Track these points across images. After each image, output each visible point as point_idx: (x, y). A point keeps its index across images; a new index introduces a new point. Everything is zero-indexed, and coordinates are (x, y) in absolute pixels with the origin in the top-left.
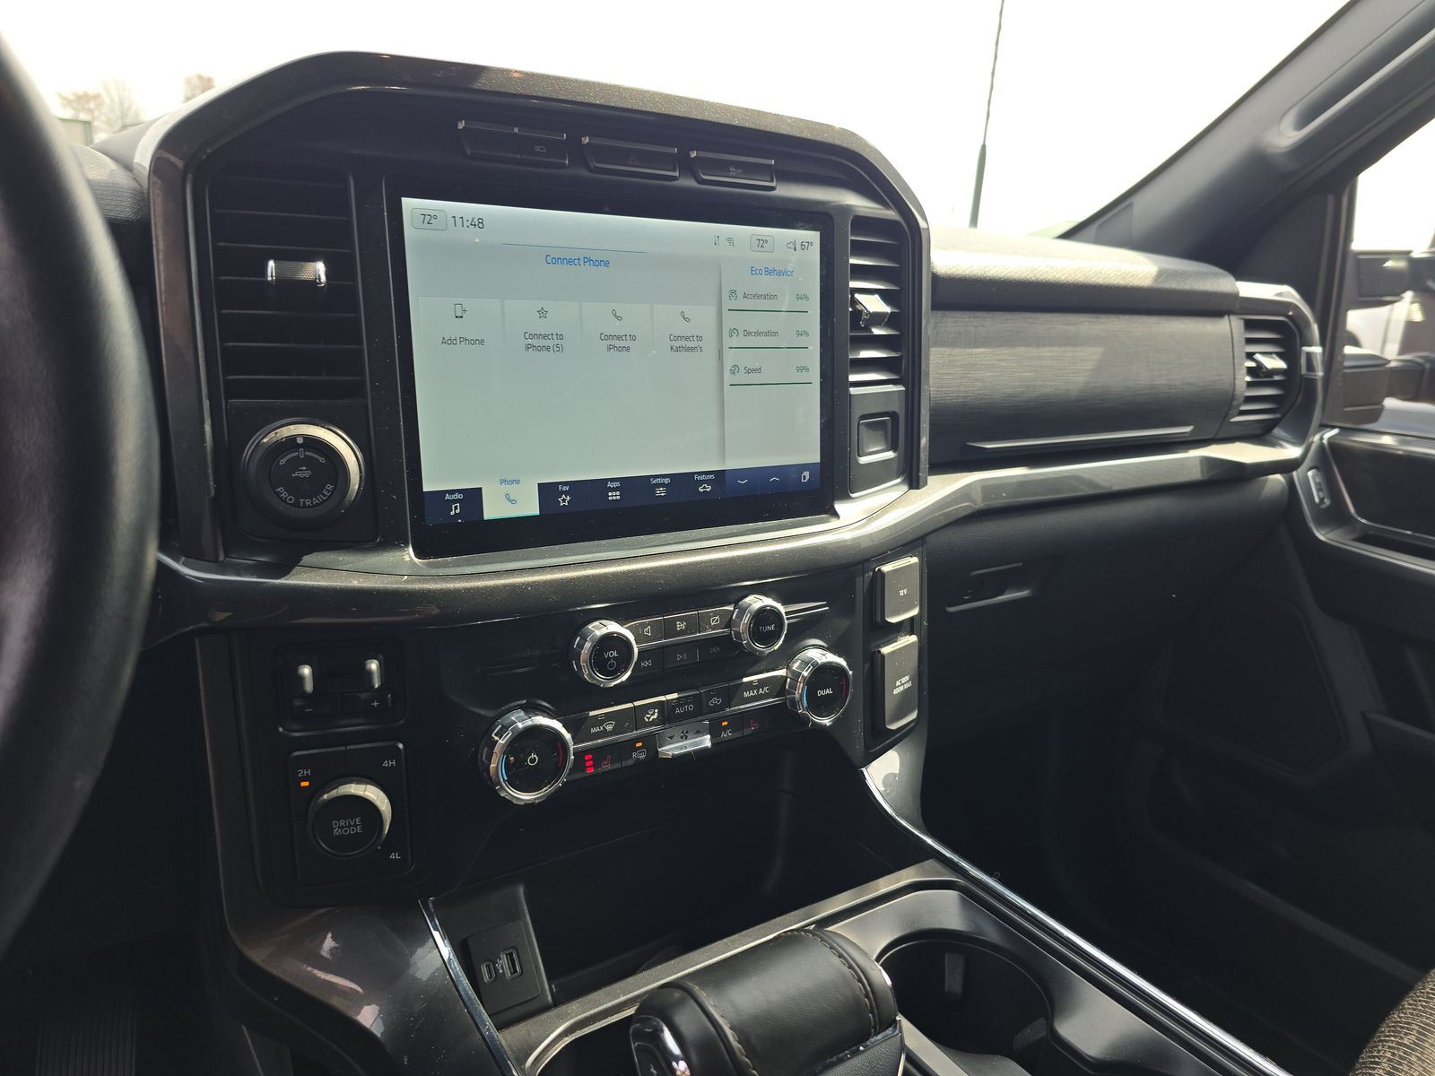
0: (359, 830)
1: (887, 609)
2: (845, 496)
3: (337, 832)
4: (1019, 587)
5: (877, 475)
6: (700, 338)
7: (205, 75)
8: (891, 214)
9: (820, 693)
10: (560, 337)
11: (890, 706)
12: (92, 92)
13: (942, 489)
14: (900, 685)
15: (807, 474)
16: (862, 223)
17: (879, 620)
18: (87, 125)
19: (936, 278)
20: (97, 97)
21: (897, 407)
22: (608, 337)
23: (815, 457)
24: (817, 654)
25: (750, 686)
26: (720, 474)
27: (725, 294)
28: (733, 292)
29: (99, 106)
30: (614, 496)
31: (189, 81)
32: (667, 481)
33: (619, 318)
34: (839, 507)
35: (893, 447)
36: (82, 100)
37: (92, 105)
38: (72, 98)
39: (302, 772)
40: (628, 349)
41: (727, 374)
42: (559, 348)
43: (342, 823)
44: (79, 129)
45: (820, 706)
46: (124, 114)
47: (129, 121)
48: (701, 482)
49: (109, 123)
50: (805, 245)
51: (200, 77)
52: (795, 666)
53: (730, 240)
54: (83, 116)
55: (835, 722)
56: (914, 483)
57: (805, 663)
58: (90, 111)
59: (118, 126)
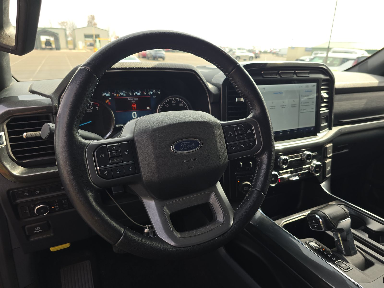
0: (248, 189)
1: (327, 154)
2: (319, 132)
3: (245, 189)
4: (346, 149)
5: (324, 128)
6: (296, 105)
7: (93, 15)
8: (328, 77)
9: (317, 169)
10: (275, 106)
11: (327, 172)
12: (65, 21)
13: (335, 129)
14: (329, 168)
15: (312, 128)
16: (324, 80)
17: (325, 156)
18: (65, 30)
19: (336, 89)
20: (66, 22)
21: (328, 114)
22: (282, 106)
23: (313, 125)
24: (315, 162)
25: (304, 168)
26: (298, 129)
27: (301, 96)
28: (302, 96)
29: (67, 24)
30: (281, 134)
31: (89, 17)
32: (289, 131)
33: (284, 102)
34: (318, 134)
35: (326, 122)
36: (63, 23)
37: (65, 24)
38: (61, 23)
39: (238, 180)
40: (285, 108)
41: (300, 110)
42: (275, 108)
43: (246, 188)
44: (63, 31)
45: (317, 172)
46: (73, 26)
47: (74, 28)
48: (295, 131)
49: (70, 28)
50: (314, 86)
51: (91, 16)
52: (312, 165)
53: (302, 87)
54: (64, 27)
55: (320, 175)
56: (330, 129)
57: (314, 164)
58: (65, 26)
59: (72, 29)
